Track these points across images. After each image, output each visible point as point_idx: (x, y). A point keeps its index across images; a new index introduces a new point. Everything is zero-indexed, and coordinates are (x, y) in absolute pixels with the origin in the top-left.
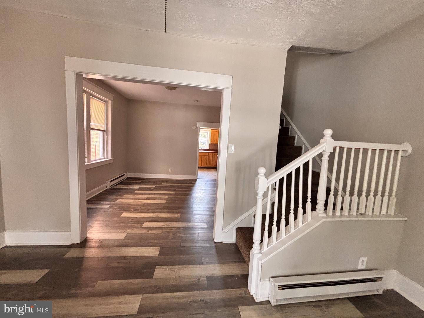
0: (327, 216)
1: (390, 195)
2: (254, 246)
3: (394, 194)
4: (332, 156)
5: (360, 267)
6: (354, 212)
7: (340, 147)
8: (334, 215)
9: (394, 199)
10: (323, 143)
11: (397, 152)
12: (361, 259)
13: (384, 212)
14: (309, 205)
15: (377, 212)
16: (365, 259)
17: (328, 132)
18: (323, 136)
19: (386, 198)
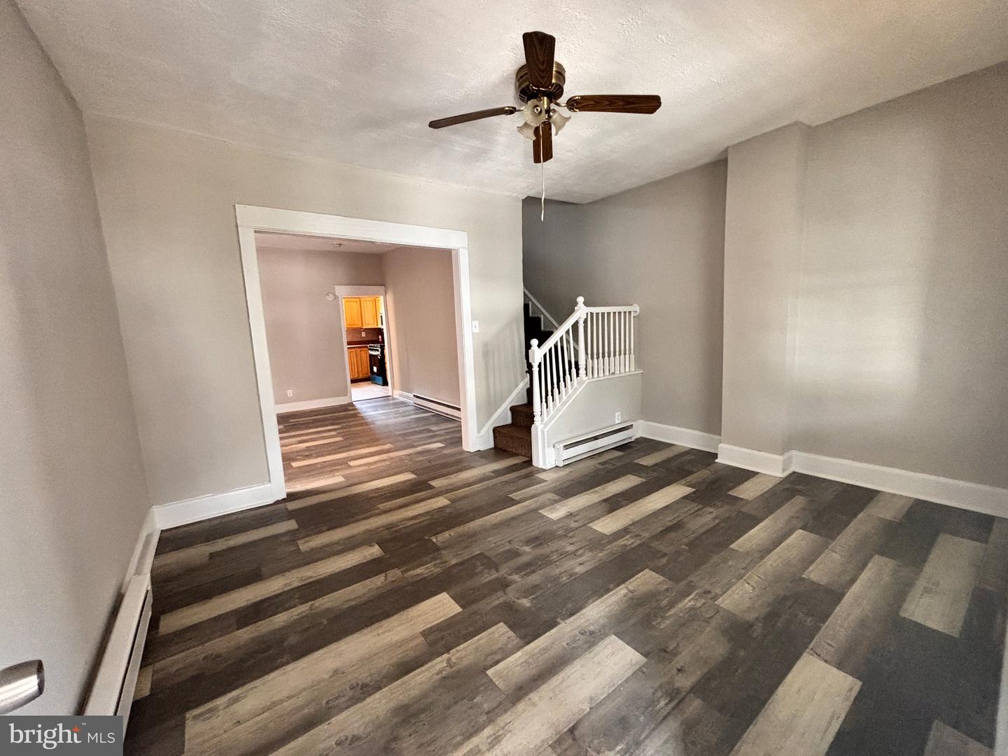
0: (589, 379)
1: (630, 353)
2: (535, 419)
3: (632, 351)
4: (585, 322)
5: (617, 422)
6: (607, 373)
7: (591, 313)
8: (593, 377)
9: (633, 356)
10: (578, 310)
11: (630, 312)
12: (617, 414)
13: (627, 370)
14: (574, 370)
15: (622, 371)
16: (619, 413)
17: (581, 300)
18: (576, 304)
19: (627, 356)
